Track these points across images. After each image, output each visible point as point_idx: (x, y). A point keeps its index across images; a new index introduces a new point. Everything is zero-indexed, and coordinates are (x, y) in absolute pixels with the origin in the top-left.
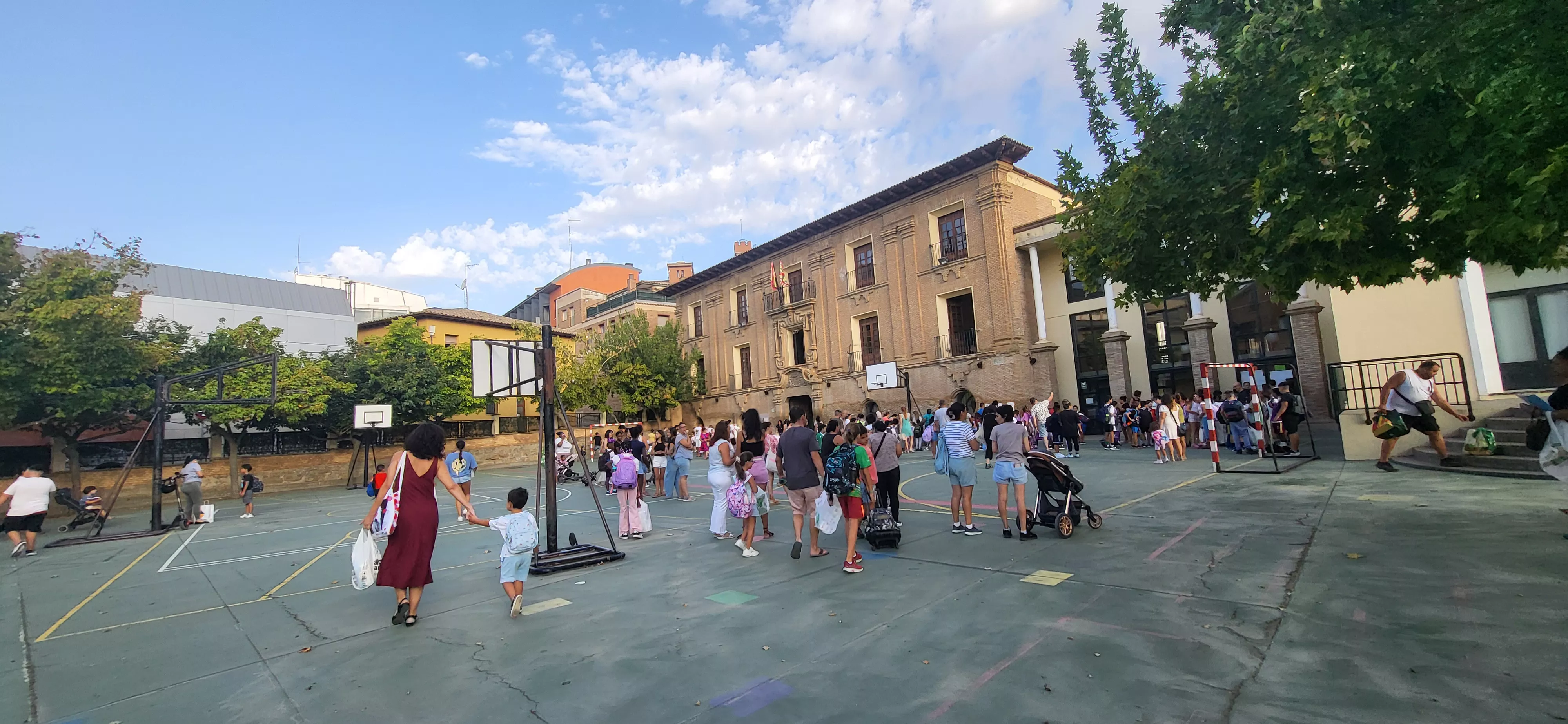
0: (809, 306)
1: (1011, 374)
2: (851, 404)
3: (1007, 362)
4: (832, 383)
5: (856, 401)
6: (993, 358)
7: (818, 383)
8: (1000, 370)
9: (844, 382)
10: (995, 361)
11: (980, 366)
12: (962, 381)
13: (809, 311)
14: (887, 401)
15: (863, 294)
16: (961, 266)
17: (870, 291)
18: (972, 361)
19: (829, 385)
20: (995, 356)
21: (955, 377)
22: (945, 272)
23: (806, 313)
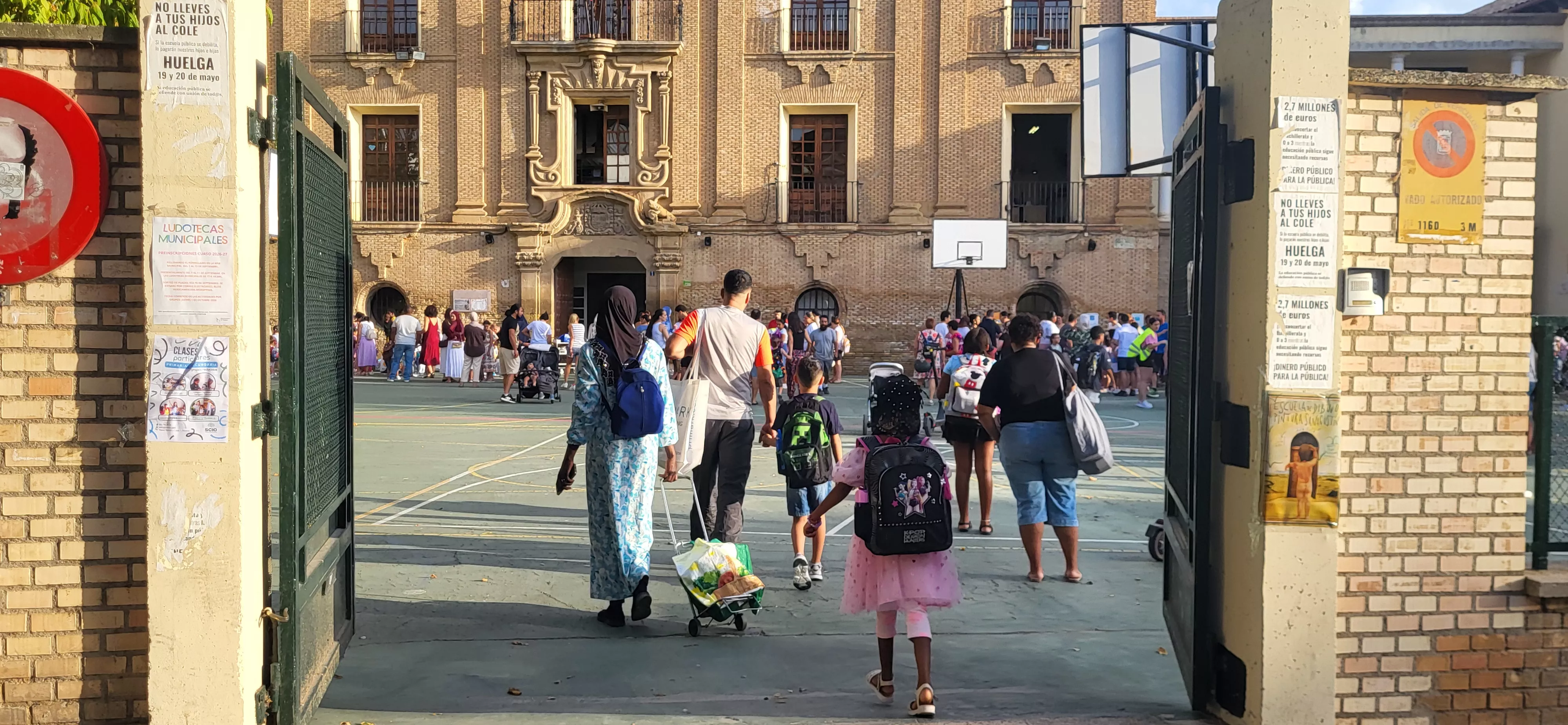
0: (664, 59)
1: (1146, 266)
2: (767, 290)
3: (1140, 246)
4: (715, 239)
5: (781, 282)
6: (1114, 237)
7: (680, 234)
8: (1125, 257)
9: (753, 241)
10: (1118, 241)
11: (1092, 246)
12: (1049, 268)
13: (661, 70)
14: (865, 290)
15: (824, 64)
16: (1067, 61)
17: (843, 62)
18: (1074, 236)
19: (708, 242)
20: (1119, 232)
21: (1034, 261)
22: (1031, 65)
23: (648, 70)
